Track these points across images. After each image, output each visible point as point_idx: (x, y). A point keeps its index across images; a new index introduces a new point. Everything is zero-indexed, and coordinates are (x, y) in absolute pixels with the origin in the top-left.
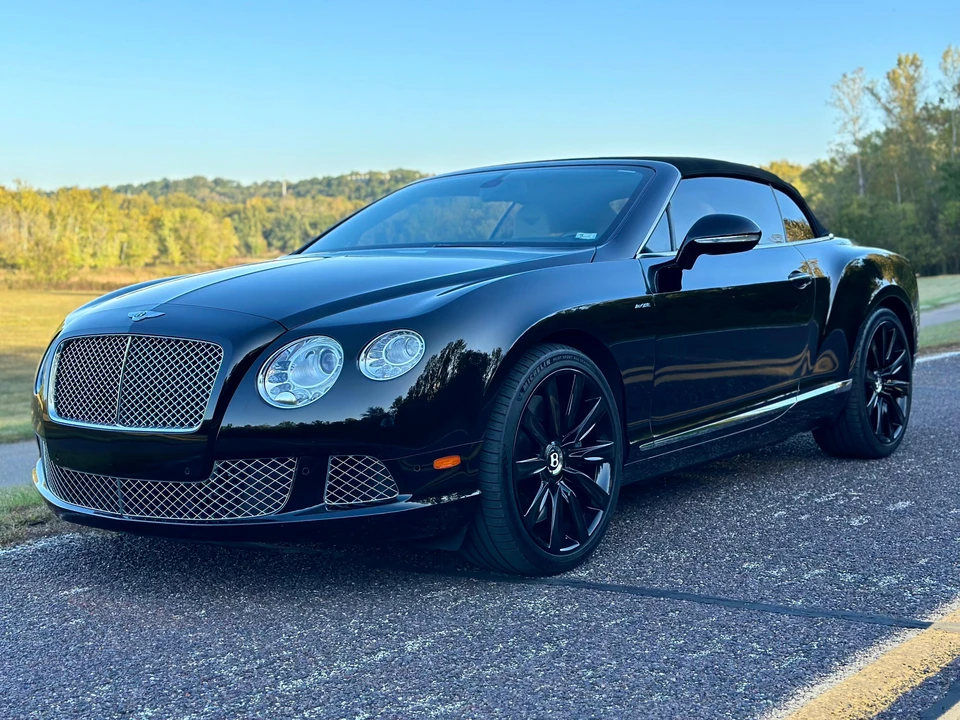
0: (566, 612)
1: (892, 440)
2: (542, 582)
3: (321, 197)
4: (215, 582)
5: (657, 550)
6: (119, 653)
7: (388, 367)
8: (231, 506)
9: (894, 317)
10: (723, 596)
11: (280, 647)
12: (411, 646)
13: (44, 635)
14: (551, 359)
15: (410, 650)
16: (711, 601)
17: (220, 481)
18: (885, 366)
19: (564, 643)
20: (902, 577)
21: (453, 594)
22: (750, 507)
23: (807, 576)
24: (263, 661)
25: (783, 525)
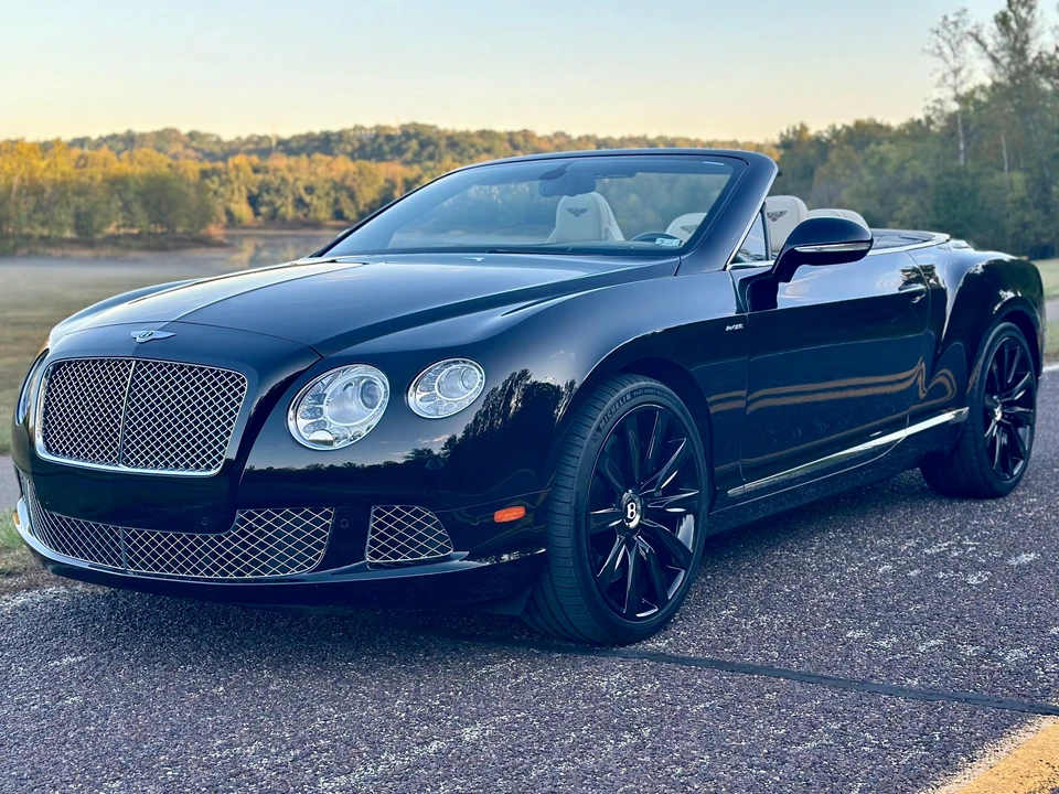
0: (646, 693)
1: (1012, 476)
2: (615, 654)
3: (318, 156)
4: (232, 652)
5: (746, 614)
6: (128, 740)
7: (441, 402)
8: (255, 563)
9: (1018, 333)
10: (826, 673)
11: (314, 736)
12: (470, 734)
13: (37, 717)
14: (632, 393)
15: (467, 739)
16: (813, 679)
17: (243, 534)
18: (1007, 390)
19: (646, 732)
20: (1031, 650)
21: (512, 668)
22: (850, 560)
23: (922, 649)
24: (298, 752)
25: (890, 583)
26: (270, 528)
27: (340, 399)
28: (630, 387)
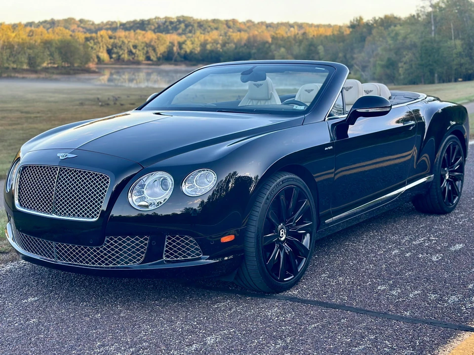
0: (289, 319)
1: (453, 204)
2: (275, 298)
3: (139, 31)
4: (104, 295)
5: (332, 276)
6: (58, 343)
7: (197, 188)
8: (114, 260)
9: (457, 140)
10: (368, 308)
11: (141, 341)
12: (210, 340)
13: (17, 330)
14: (282, 181)
15: (209, 343)
16: (363, 312)
17: (109, 247)
18: (451, 165)
19: (288, 340)
20: (460, 296)
21: (229, 305)
22: (380, 247)
23: (411, 295)
24: (134, 349)
25: (398, 259)
26: (120, 245)
27: (151, 187)
28: (282, 179)
